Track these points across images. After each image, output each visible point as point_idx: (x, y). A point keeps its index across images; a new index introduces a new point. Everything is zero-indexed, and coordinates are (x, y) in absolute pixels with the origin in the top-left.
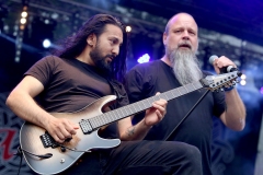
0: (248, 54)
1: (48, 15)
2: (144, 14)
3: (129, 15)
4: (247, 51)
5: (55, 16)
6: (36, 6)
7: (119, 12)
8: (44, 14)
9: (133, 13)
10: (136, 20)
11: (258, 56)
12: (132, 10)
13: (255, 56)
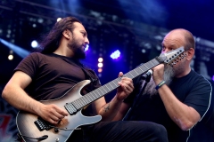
0: (202, 48)
1: (35, 20)
2: (115, 17)
3: (102, 18)
4: (201, 45)
5: (41, 21)
6: (25, 13)
7: (93, 16)
8: (31, 19)
9: (105, 17)
10: (108, 23)
11: (210, 50)
12: (105, 14)
13: (207, 50)
